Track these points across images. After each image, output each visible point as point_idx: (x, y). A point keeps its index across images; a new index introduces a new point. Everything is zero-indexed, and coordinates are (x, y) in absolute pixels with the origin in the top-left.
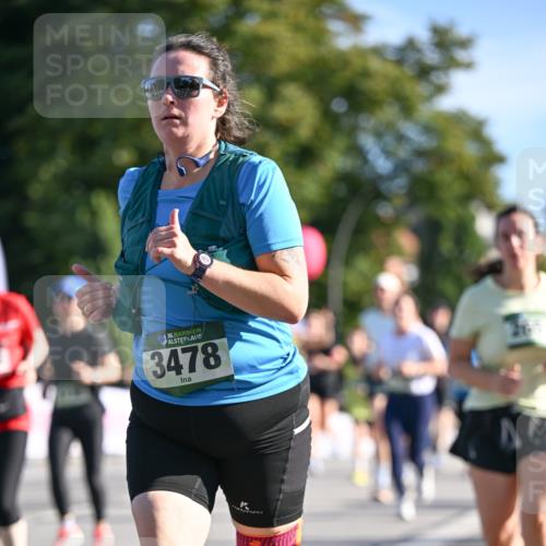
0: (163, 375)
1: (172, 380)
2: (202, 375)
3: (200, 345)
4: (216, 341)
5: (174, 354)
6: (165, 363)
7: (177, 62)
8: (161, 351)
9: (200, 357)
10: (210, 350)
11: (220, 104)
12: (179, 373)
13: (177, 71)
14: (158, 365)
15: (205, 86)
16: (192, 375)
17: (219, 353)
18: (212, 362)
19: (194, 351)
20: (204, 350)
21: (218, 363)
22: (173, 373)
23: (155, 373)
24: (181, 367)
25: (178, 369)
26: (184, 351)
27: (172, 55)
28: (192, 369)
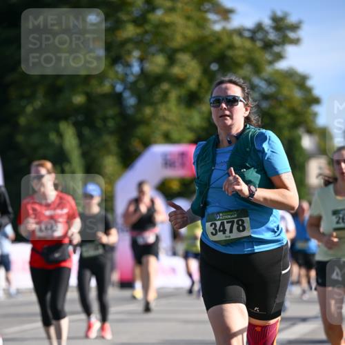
0: (215, 234)
1: (220, 237)
2: (236, 235)
3: (236, 220)
4: (244, 219)
5: (222, 224)
6: (218, 228)
7: (226, 89)
8: (216, 222)
9: (235, 226)
10: (240, 222)
11: (247, 110)
12: (224, 233)
13: (227, 93)
14: (214, 229)
15: (241, 101)
16: (231, 235)
17: (245, 224)
18: (241, 228)
19: (232, 223)
20: (238, 223)
21: (244, 229)
22: (222, 233)
23: (212, 233)
24: (226, 230)
25: (224, 231)
26: (228, 222)
27: (224, 86)
28: (231, 231)
